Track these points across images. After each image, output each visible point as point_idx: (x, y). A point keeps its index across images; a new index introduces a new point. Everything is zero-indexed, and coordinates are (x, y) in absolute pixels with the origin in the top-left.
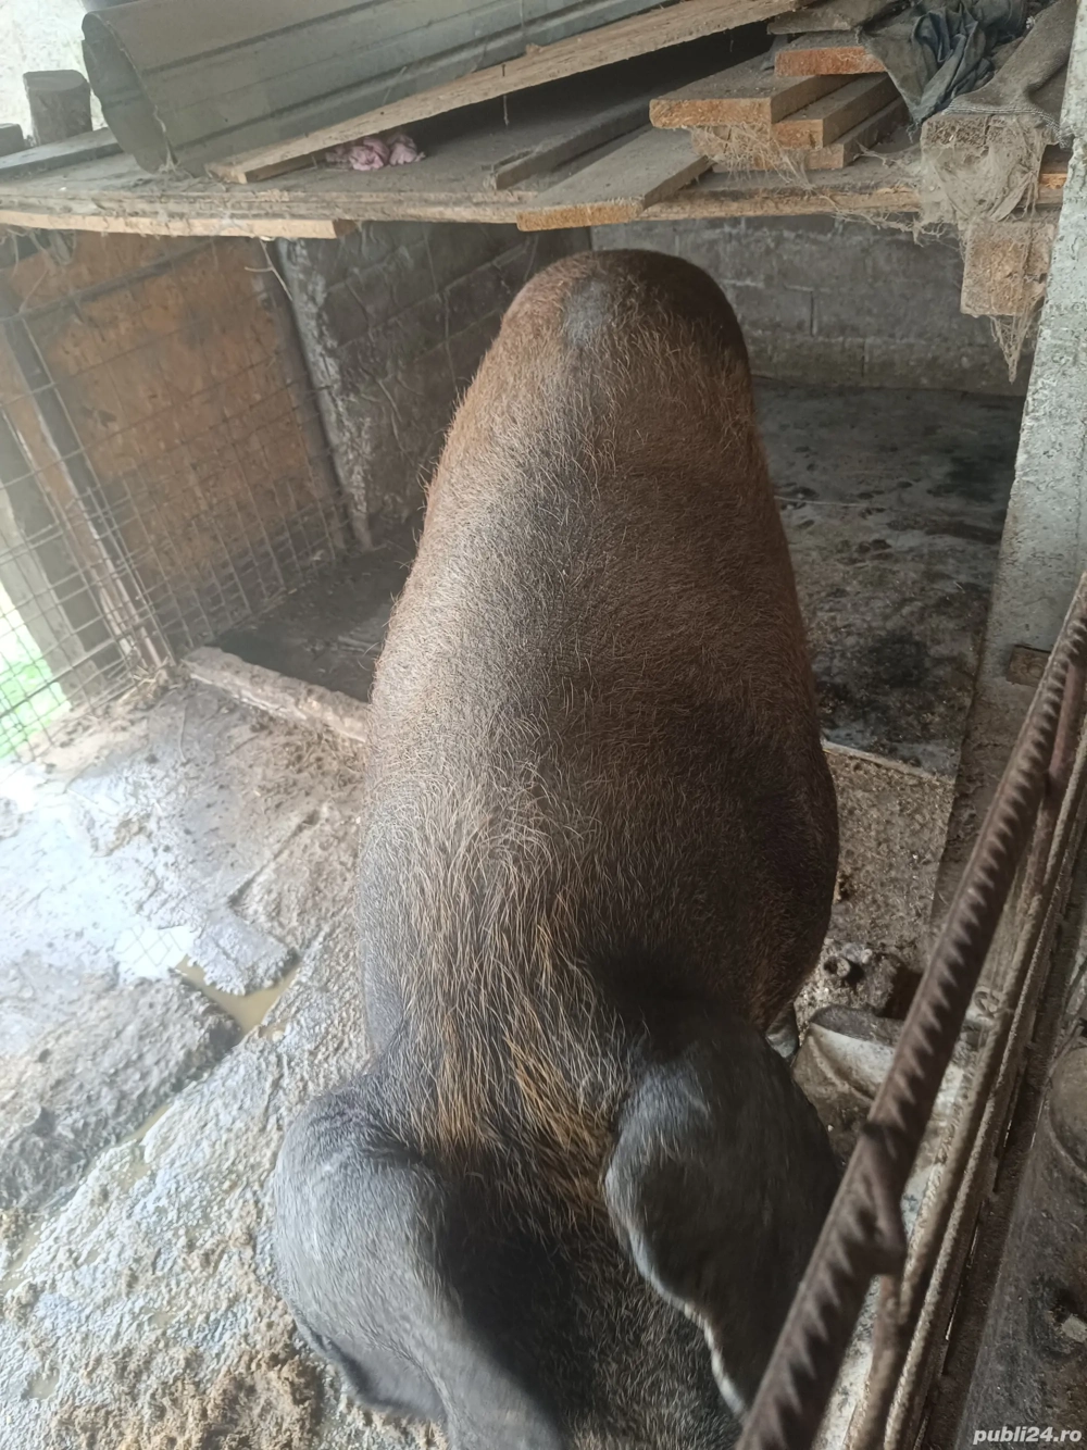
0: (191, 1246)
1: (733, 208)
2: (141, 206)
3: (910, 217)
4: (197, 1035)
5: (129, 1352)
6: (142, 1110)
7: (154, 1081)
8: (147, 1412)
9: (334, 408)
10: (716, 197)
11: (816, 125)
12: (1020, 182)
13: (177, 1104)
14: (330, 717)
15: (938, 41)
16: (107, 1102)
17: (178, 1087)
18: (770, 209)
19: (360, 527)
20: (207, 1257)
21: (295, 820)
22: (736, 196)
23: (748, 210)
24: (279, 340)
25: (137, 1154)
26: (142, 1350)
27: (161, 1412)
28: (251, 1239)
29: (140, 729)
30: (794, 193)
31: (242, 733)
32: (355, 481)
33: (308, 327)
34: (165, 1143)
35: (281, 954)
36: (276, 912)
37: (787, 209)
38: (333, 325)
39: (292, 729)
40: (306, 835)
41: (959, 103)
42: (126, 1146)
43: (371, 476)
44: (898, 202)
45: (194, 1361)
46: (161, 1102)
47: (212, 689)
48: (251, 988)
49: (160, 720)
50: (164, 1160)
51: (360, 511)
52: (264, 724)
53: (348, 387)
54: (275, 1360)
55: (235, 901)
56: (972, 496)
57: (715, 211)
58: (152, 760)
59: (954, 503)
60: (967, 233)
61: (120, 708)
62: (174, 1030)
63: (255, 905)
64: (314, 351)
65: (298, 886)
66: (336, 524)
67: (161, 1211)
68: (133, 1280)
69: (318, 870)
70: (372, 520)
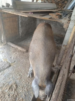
0: (8, 77)
1: (52, 20)
2: (14, 12)
3: (61, 22)
4: (8, 65)
5: (4, 83)
6: (4, 69)
7: (5, 68)
8: (5, 87)
9: (20, 28)
10: (52, 19)
11: (58, 17)
12: (67, 21)
13: (7, 69)
14: (18, 47)
15: (64, 14)
16: (2, 68)
17: (7, 68)
18: (54, 20)
19: (20, 37)
20: (9, 78)
21: (15, 53)
22: (53, 19)
23: (53, 20)
24: (18, 23)
25: (4, 72)
26: (5, 83)
27: (6, 87)
28: (12, 77)
29: (4, 46)
30: (56, 20)
31: (11, 48)
32: (20, 34)
33: (20, 23)
34: (6, 71)
35: (14, 61)
36: (14, 59)
37: (55, 21)
38: (21, 23)
39: (15, 48)
40: (16, 54)
41: (65, 17)
42: (3, 71)
43: (21, 33)
44: (61, 21)
45: (8, 84)
46: (6, 69)
47: (9, 45)
48: (12, 63)
49: (5, 46)
50: (6, 72)
51: (20, 35)
52: (13, 47)
53: (21, 27)
54: (14, 84)
55: (11, 58)
56: (57, 41)
57: (51, 20)
58: (5, 48)
59: (56, 42)
60: (64, 23)
61: (2, 45)
62: (7, 65)
63: (12, 58)
64: (20, 25)
65: (15, 57)
66: (19, 36)
67: (6, 75)
68: (4, 79)
69: (17, 56)
70: (21, 36)
